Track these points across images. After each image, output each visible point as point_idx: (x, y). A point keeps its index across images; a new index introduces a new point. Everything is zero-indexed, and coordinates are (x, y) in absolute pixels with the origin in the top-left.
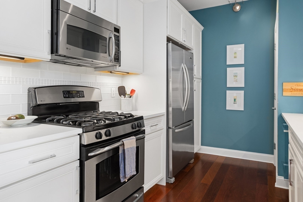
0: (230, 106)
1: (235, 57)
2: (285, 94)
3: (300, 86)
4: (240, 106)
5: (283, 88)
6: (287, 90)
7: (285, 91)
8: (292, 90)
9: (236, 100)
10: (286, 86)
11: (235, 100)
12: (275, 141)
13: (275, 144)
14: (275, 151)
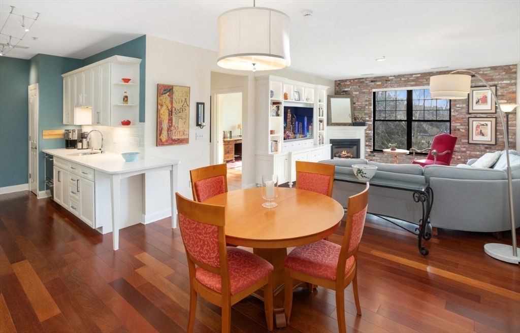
2: (44, 138)
3: (54, 132)
5: (44, 134)
6: (46, 135)
8: (49, 135)
10: (45, 132)
12: (30, 172)
13: (30, 175)
14: (30, 180)
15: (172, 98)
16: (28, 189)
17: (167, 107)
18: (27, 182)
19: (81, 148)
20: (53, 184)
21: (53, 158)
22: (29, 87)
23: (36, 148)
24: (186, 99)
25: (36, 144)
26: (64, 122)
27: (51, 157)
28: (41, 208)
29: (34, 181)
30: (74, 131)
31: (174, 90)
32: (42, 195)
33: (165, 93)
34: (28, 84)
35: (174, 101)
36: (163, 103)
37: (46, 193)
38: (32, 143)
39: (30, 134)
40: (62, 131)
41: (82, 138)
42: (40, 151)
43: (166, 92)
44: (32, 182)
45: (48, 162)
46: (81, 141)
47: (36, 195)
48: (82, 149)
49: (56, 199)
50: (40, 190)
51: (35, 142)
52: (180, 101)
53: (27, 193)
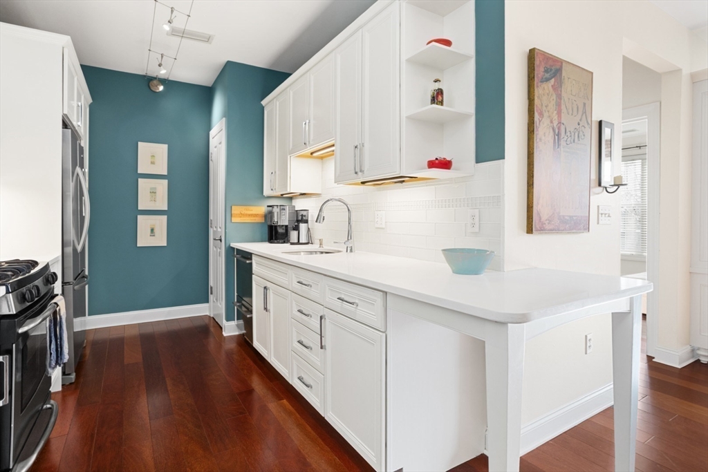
0: (143, 240)
1: (153, 163)
2: (234, 220)
3: (249, 210)
4: (161, 240)
5: (233, 212)
6: (237, 215)
7: (234, 217)
8: (241, 215)
9: (155, 231)
10: (236, 210)
11: (152, 230)
12: (211, 283)
13: (211, 288)
14: (211, 297)
15: (559, 97)
16: (208, 314)
17: (552, 122)
18: (207, 301)
19: (296, 241)
20: (252, 313)
21: (251, 259)
22: (211, 132)
23: (221, 240)
24: (585, 104)
25: (221, 232)
26: (267, 192)
27: (248, 255)
28: (229, 354)
29: (217, 300)
30: (282, 208)
31: (564, 73)
32: (231, 329)
33: (548, 80)
34: (209, 128)
35: (563, 107)
36: (544, 108)
37: (238, 326)
38: (214, 231)
39: (211, 217)
40: (262, 209)
41: (298, 221)
42: (227, 246)
43: (547, 75)
44: (214, 302)
45: (241, 265)
46: (297, 228)
47: (221, 328)
48: (298, 243)
49: (256, 344)
50: (228, 319)
51: (219, 230)
52: (575, 109)
53: (207, 321)
